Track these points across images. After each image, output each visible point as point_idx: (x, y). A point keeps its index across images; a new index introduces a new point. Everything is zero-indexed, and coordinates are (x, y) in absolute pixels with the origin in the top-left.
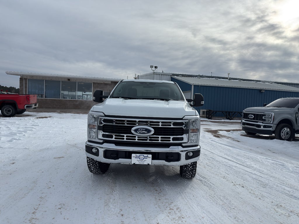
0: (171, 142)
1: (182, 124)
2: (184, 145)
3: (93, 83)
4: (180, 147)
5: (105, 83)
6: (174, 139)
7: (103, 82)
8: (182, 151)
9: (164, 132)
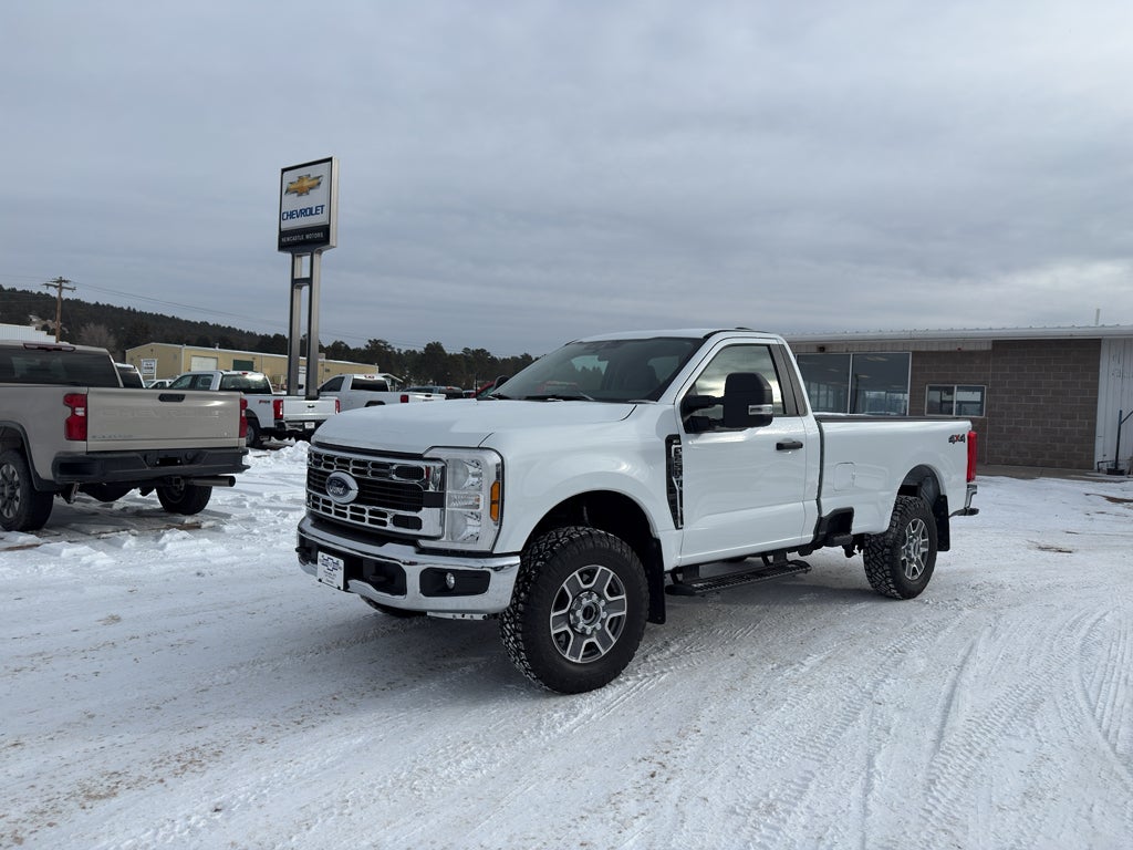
0: (390, 527)
1: (417, 472)
2: (424, 543)
3: (914, 353)
4: (411, 549)
5: (965, 348)
6: (398, 521)
7: (954, 348)
8: (411, 564)
9: (391, 498)
